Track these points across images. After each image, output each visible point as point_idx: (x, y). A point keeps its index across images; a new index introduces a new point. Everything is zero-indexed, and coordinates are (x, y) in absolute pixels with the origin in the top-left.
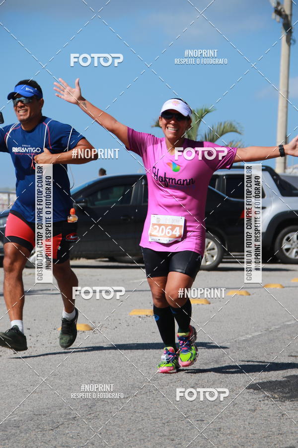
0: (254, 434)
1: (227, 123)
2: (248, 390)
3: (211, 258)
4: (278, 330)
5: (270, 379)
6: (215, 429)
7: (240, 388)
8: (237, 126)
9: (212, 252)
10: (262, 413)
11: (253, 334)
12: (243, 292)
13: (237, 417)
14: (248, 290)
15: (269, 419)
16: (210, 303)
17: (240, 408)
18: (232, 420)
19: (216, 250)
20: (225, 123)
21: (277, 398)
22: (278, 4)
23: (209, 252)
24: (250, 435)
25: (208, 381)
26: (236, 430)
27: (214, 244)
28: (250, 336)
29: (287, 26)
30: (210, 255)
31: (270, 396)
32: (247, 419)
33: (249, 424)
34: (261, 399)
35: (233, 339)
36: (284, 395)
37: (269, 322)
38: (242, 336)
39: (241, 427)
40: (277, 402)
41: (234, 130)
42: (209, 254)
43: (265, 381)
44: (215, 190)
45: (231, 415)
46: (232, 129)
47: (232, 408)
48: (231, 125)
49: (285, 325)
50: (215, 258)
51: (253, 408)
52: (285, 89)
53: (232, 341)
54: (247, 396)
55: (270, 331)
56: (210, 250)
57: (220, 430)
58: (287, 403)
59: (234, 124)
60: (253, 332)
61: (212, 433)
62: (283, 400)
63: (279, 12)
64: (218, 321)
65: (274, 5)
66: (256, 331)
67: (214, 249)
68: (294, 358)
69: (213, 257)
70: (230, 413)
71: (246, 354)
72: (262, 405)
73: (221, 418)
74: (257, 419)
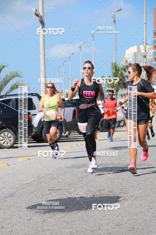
0: (29, 232)
1: (14, 72)
2: (27, 210)
4: (43, 177)
5: (39, 203)
6: (9, 232)
7: (23, 209)
8: (20, 74)
10: (34, 221)
11: (31, 180)
12: (26, 158)
13: (21, 224)
14: (29, 158)
15: (37, 224)
16: (9, 166)
17: (23, 219)
18: (19, 226)
19: (12, 137)
20: (13, 72)
21: (42, 212)
22: (36, 10)
23: (8, 139)
24: (28, 233)
25: (7, 206)
26: (20, 231)
27: (11, 135)
28: (29, 181)
29: (42, 23)
31: (39, 212)
32: (26, 225)
33: (27, 227)
34: (34, 214)
35: (20, 183)
36: (46, 211)
37: (39, 173)
38: (25, 181)
39: (23, 229)
40: (42, 215)
41: (18, 75)
42: (8, 140)
43: (36, 204)
44: (10, 107)
45: (18, 223)
46: (17, 75)
47: (19, 220)
48: (17, 73)
49: (47, 174)
50: (12, 142)
51: (29, 218)
53: (20, 184)
54: (27, 213)
55: (39, 178)
56: (9, 138)
57: (12, 232)
58: (47, 214)
59: (18, 73)
60: (30, 179)
61: (8, 233)
62: (45, 213)
63: (37, 15)
64: (13, 175)
65: (34, 11)
66: (32, 178)
67: (11, 137)
68: (51, 191)
69: (11, 141)
70: (18, 222)
71: (27, 191)
72: (34, 217)
73: (13, 225)
74: (31, 224)
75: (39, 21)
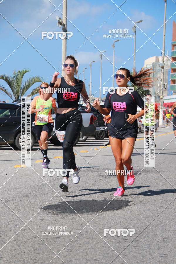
1: (36, 77)
2: (41, 210)
5: (52, 204)
7: (37, 209)
8: (41, 79)
10: (46, 221)
13: (34, 223)
16: (26, 167)
17: (36, 219)
18: (31, 225)
20: (35, 77)
21: (54, 213)
22: (60, 19)
25: (21, 206)
28: (45, 183)
31: (51, 212)
32: (38, 224)
33: (39, 226)
34: (46, 214)
35: (36, 185)
36: (58, 212)
38: (41, 183)
39: (35, 228)
40: (54, 215)
41: (40, 81)
43: (50, 205)
46: (39, 80)
48: (38, 78)
51: (42, 219)
54: (40, 213)
55: (54, 180)
57: (25, 231)
58: (59, 215)
59: (40, 78)
60: (46, 181)
62: (57, 214)
63: (60, 23)
64: (29, 176)
65: (58, 19)
66: (48, 180)
71: (42, 192)
72: (47, 217)
74: (44, 224)
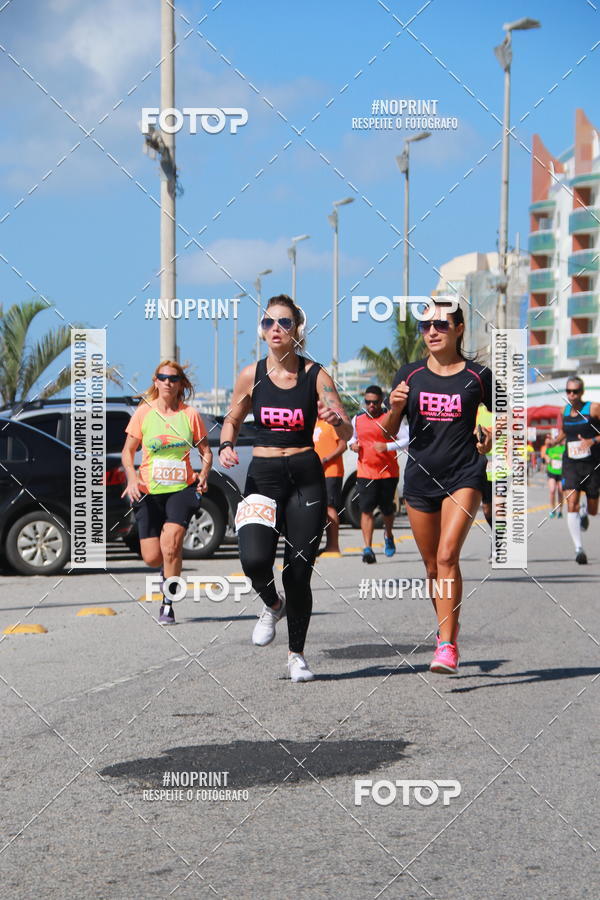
0: (106, 852)
2: (101, 778)
3: (53, 554)
4: (159, 672)
5: (140, 756)
6: (39, 849)
9: (53, 543)
10: (122, 815)
11: (117, 681)
12: (104, 609)
13: (80, 825)
14: (115, 607)
15: (133, 826)
16: (46, 632)
17: (85, 809)
18: (71, 831)
19: (60, 540)
22: (152, 129)
23: (48, 543)
24: (100, 855)
25: (34, 765)
26: (75, 846)
27: (57, 530)
28: (112, 685)
29: (170, 168)
30: (50, 550)
31: (138, 785)
32: (95, 828)
33: (99, 835)
34: (121, 792)
35: (81, 691)
37: (145, 659)
38: (98, 685)
39: (84, 842)
42: (47, 547)
43: (131, 759)
44: (56, 440)
45: (70, 822)
47: (71, 810)
49: (171, 663)
50: (58, 554)
51: (107, 807)
52: (171, 270)
53: (81, 694)
54: (98, 788)
55: (145, 675)
56: (50, 540)
57: (48, 850)
60: (115, 679)
61: (34, 855)
63: (154, 144)
66: (122, 676)
67: (56, 539)
68: (182, 718)
69: (55, 551)
70: (68, 819)
71: (102, 716)
72: (123, 801)
73: (52, 828)
74: (113, 827)
75: (158, 164)
